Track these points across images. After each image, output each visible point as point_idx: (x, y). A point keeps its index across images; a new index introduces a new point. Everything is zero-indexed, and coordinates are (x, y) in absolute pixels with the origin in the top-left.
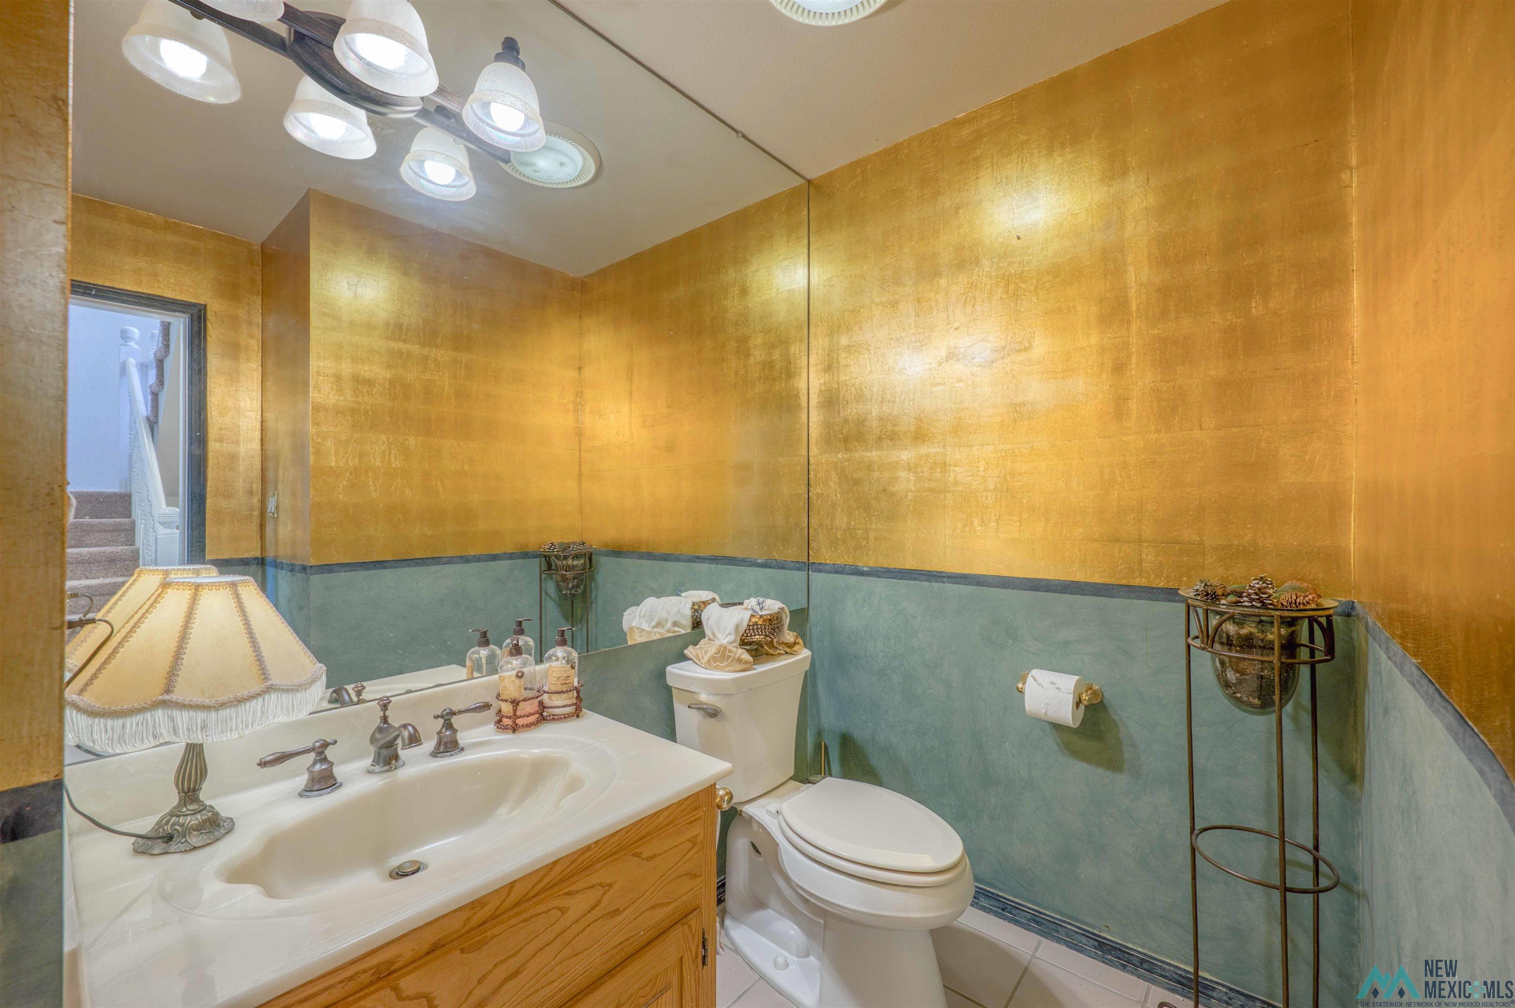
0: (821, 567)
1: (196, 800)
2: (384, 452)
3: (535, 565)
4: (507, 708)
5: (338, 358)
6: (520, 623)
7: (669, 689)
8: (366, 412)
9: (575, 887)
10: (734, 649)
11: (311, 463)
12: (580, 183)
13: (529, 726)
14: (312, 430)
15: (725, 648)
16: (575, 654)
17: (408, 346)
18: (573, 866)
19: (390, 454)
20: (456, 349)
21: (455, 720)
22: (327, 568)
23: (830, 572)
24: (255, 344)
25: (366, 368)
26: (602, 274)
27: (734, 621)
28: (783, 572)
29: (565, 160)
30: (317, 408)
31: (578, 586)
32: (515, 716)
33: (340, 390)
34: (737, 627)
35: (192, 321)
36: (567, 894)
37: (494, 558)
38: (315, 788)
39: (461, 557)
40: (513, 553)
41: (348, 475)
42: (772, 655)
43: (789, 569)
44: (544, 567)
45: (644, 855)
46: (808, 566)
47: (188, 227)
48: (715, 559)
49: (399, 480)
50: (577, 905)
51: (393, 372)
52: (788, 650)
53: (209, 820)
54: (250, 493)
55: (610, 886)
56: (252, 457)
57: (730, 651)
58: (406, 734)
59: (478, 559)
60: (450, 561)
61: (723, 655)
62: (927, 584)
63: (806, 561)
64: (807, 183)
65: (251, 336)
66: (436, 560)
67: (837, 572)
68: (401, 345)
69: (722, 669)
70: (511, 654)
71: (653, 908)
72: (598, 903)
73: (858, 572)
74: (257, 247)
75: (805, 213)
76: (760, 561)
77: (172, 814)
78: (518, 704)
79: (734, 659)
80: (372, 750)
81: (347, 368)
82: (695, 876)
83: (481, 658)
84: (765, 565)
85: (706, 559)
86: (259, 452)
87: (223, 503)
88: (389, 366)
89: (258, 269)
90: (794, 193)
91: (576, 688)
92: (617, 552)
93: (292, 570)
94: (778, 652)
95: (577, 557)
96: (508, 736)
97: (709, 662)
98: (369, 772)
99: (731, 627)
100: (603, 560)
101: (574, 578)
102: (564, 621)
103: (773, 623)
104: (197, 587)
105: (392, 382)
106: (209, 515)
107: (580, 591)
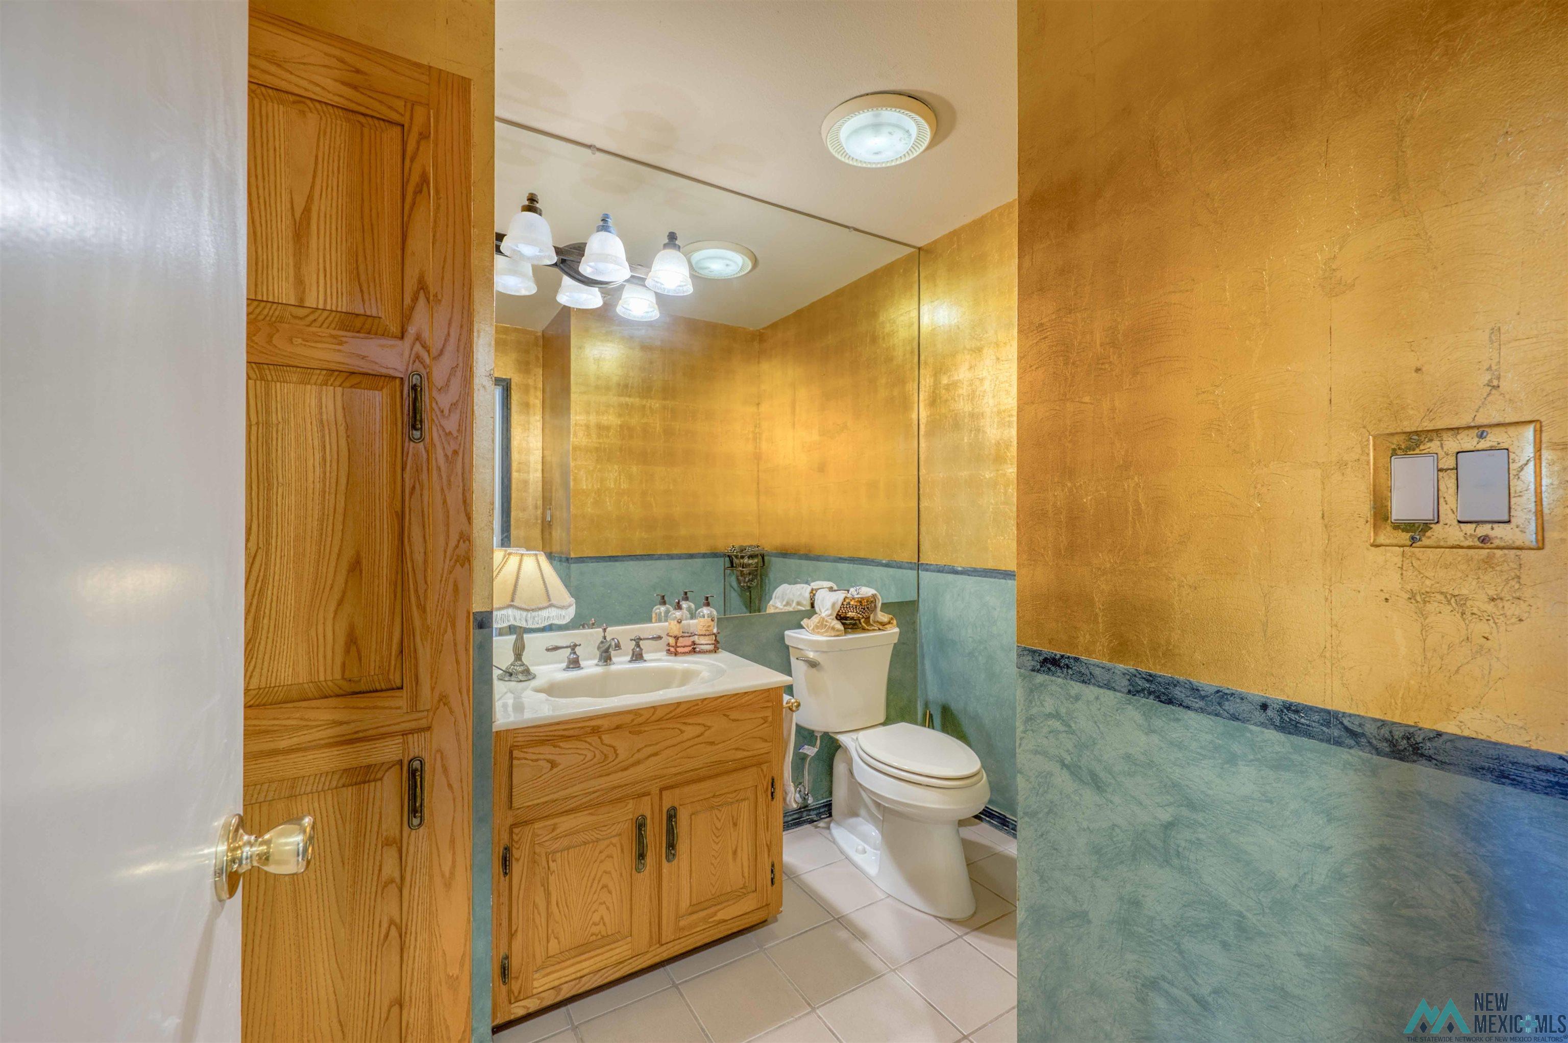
0: (928, 567)
1: (520, 659)
2: (616, 477)
3: (722, 563)
4: (672, 641)
5: (588, 413)
6: (686, 593)
7: (787, 647)
8: (605, 449)
9: (690, 721)
10: (830, 621)
11: (571, 487)
12: (743, 273)
13: (684, 653)
14: (572, 464)
15: (824, 619)
16: (715, 613)
17: (632, 400)
18: (688, 711)
19: (620, 479)
20: (665, 399)
21: (641, 643)
22: (581, 560)
23: (934, 571)
24: (538, 403)
25: (605, 418)
26: (774, 326)
27: (832, 600)
28: (900, 570)
29: (728, 262)
30: (575, 448)
31: (752, 580)
32: (676, 646)
33: (589, 435)
34: (834, 605)
35: (503, 389)
36: (684, 723)
37: (691, 556)
38: (571, 666)
39: (668, 555)
40: (706, 554)
41: (593, 494)
42: (868, 630)
43: (905, 569)
44: (728, 564)
45: (731, 717)
46: (918, 566)
47: (502, 327)
48: (852, 560)
49: (626, 497)
50: (690, 731)
51: (622, 419)
52: (881, 627)
53: (525, 670)
54: (536, 507)
55: (709, 727)
56: (537, 482)
57: (827, 621)
58: (613, 644)
59: (680, 557)
60: (660, 557)
61: (822, 624)
62: (1003, 581)
63: (916, 561)
64: (917, 251)
65: (536, 397)
66: (650, 557)
67: (939, 571)
68: (627, 399)
69: (822, 634)
70: (675, 609)
71: (737, 749)
72: (702, 734)
73: (955, 572)
74: (540, 334)
75: (917, 274)
76: (884, 562)
77: (512, 665)
78: (678, 639)
79: (829, 627)
80: (598, 653)
81: (593, 419)
82: (766, 741)
83: (661, 613)
84: (887, 565)
85: (846, 560)
86: (541, 479)
87: (521, 515)
88: (620, 415)
89: (540, 349)
90: (908, 259)
91: (714, 634)
92: (785, 554)
93: (560, 561)
94: (873, 628)
95: (751, 557)
96: (672, 658)
97: (813, 629)
98: (597, 665)
99: (828, 604)
100: (773, 559)
101: (750, 574)
102: (744, 609)
103: (867, 606)
104: (522, 555)
105: (621, 426)
106: (512, 522)
107: (754, 584)
